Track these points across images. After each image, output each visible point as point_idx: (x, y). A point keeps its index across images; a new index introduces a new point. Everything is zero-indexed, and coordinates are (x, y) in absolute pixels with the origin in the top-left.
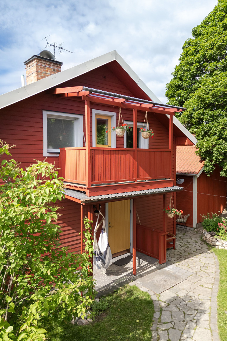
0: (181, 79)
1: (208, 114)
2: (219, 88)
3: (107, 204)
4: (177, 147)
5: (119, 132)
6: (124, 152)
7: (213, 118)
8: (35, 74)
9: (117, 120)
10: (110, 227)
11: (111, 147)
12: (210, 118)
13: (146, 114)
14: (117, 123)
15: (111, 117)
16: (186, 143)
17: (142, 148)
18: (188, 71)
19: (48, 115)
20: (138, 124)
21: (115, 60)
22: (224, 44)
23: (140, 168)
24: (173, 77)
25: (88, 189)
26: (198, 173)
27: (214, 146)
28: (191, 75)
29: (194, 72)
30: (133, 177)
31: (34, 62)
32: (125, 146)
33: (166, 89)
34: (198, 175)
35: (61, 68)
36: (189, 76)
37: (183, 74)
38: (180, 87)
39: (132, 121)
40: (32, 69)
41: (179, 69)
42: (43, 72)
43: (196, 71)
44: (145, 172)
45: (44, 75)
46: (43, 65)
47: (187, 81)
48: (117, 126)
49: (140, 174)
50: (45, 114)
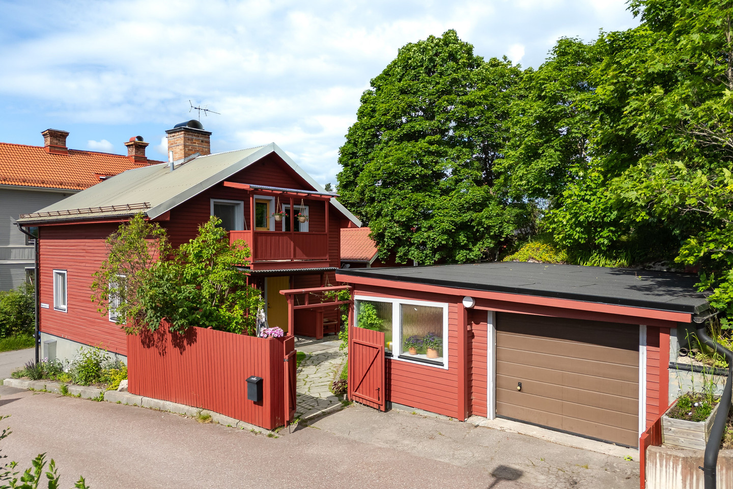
0: (355, 145)
1: (379, 192)
2: (391, 164)
3: (266, 279)
4: (341, 229)
5: (277, 217)
6: (283, 234)
7: (385, 196)
8: (181, 147)
9: (276, 206)
10: (269, 307)
11: (270, 231)
12: (382, 196)
13: (302, 201)
14: (276, 210)
15: (270, 200)
16: (349, 226)
17: (302, 231)
18: (363, 137)
19: (214, 202)
20: (295, 206)
21: (274, 152)
22: (398, 113)
23: (297, 248)
24: (347, 140)
25: (252, 264)
26: (370, 259)
27: (385, 229)
28: (365, 141)
29: (368, 139)
30: (290, 256)
31: (180, 133)
32: (284, 230)
33: (339, 154)
34: (371, 262)
35: (209, 138)
36: (364, 143)
37: (357, 140)
38: (354, 155)
39: (289, 204)
40: (177, 140)
41: (353, 131)
42: (191, 144)
43: (370, 138)
44: (301, 252)
45: (191, 148)
46: (190, 137)
47: (361, 148)
48: (276, 212)
49: (297, 254)
50: (212, 201)
